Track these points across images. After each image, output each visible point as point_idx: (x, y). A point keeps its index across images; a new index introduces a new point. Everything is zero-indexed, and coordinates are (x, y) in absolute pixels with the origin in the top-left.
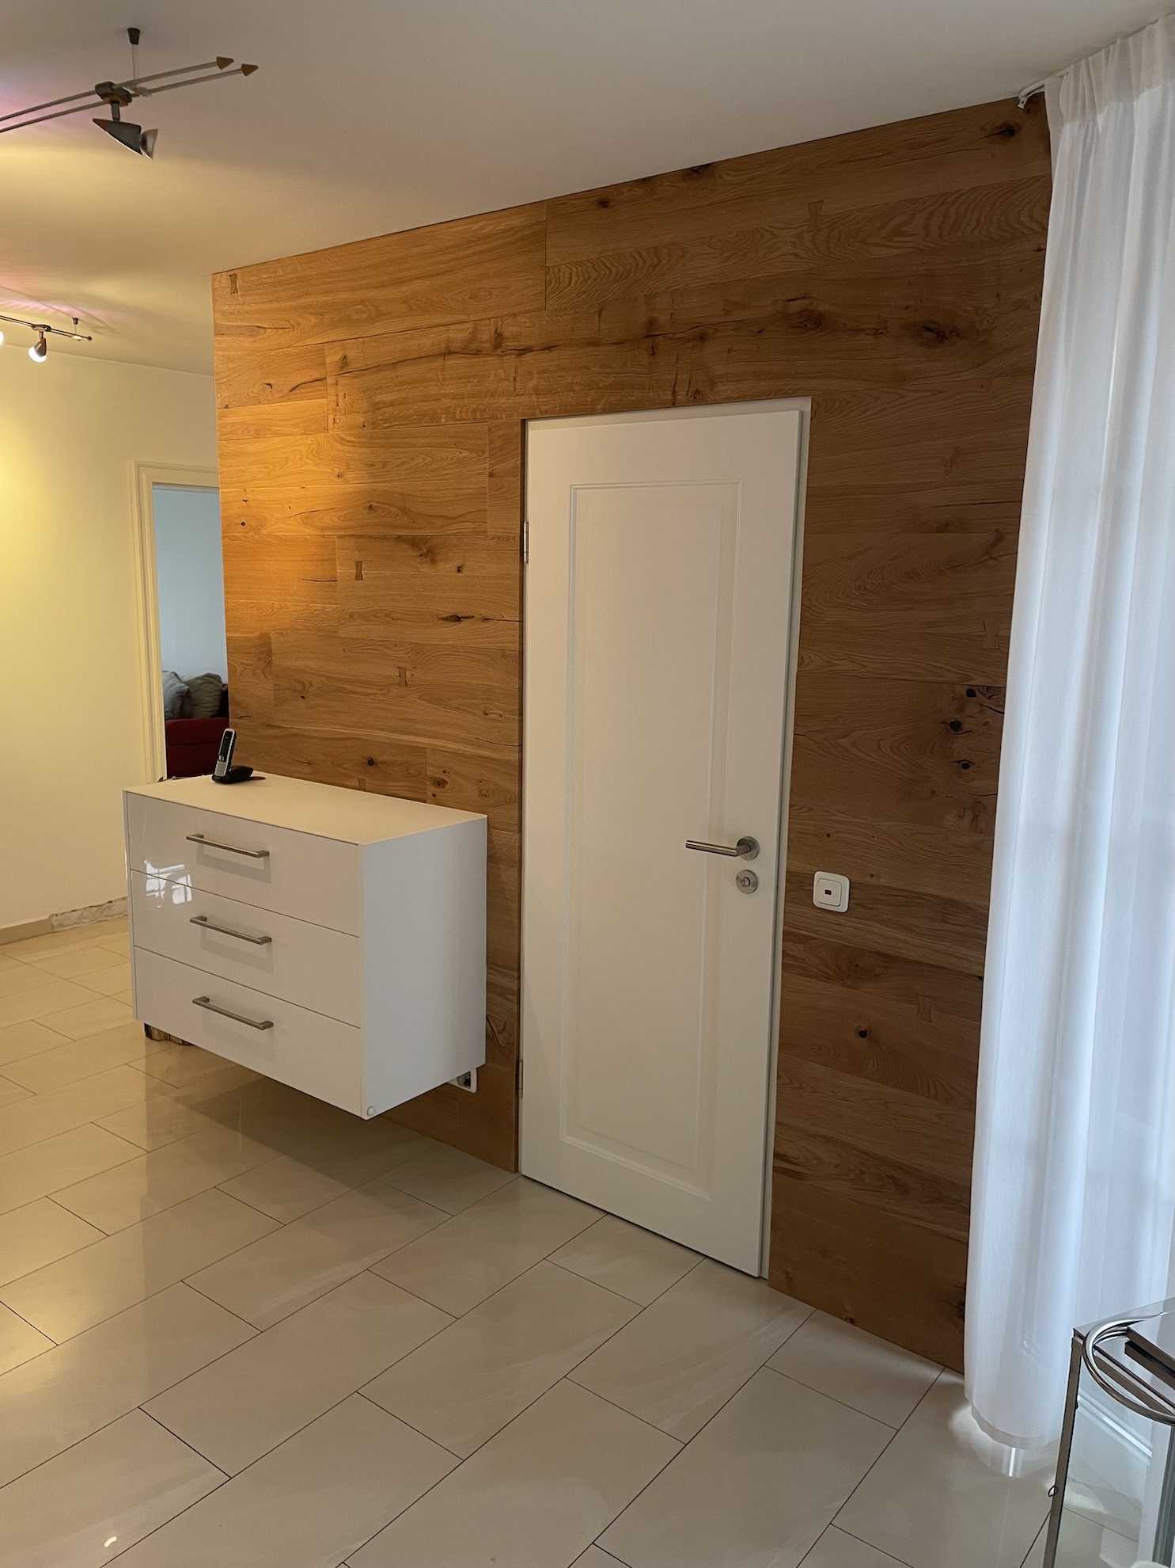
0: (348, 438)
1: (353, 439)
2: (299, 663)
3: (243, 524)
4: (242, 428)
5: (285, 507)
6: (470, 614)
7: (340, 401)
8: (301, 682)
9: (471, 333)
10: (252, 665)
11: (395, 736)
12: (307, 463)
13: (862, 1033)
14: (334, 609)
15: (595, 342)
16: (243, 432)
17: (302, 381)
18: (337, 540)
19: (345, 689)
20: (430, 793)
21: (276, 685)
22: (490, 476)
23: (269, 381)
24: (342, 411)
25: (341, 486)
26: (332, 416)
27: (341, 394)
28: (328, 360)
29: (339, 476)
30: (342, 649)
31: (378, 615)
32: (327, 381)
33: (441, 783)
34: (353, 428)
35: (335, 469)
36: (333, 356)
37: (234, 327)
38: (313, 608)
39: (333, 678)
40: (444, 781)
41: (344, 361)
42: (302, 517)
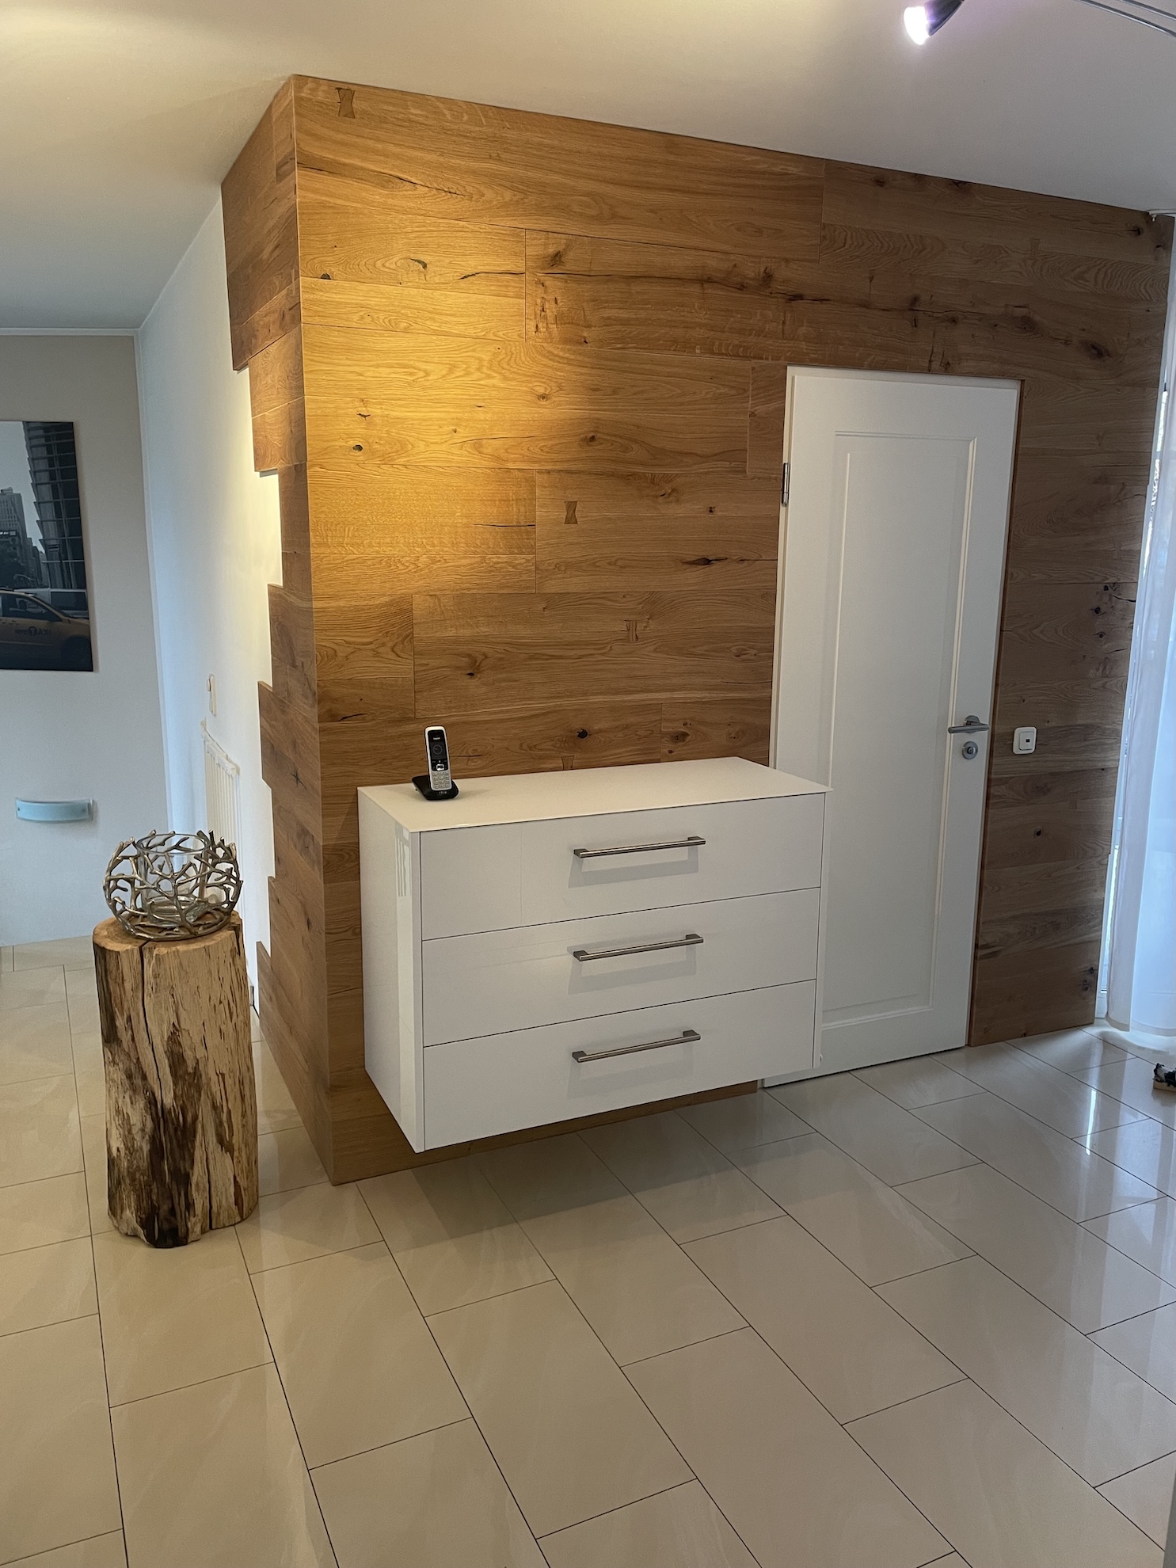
0: (561, 354)
1: (567, 355)
2: (466, 632)
3: (359, 448)
4: (362, 314)
5: (446, 429)
6: (722, 556)
7: (547, 306)
8: (469, 656)
9: (735, 266)
10: (371, 643)
11: (619, 698)
12: (489, 377)
13: (1039, 833)
14: (528, 561)
15: (866, 305)
16: (362, 318)
17: (481, 268)
18: (538, 478)
19: (544, 655)
20: (666, 751)
21: (420, 665)
22: (753, 414)
23: (422, 258)
24: (551, 320)
25: (546, 412)
26: (533, 324)
27: (551, 297)
28: (531, 251)
29: (543, 397)
30: (541, 608)
31: (598, 564)
32: (528, 277)
33: (680, 737)
34: (566, 341)
35: (537, 388)
36: (537, 248)
37: (345, 164)
38: (494, 560)
39: (522, 644)
40: (685, 735)
41: (556, 259)
42: (477, 445)
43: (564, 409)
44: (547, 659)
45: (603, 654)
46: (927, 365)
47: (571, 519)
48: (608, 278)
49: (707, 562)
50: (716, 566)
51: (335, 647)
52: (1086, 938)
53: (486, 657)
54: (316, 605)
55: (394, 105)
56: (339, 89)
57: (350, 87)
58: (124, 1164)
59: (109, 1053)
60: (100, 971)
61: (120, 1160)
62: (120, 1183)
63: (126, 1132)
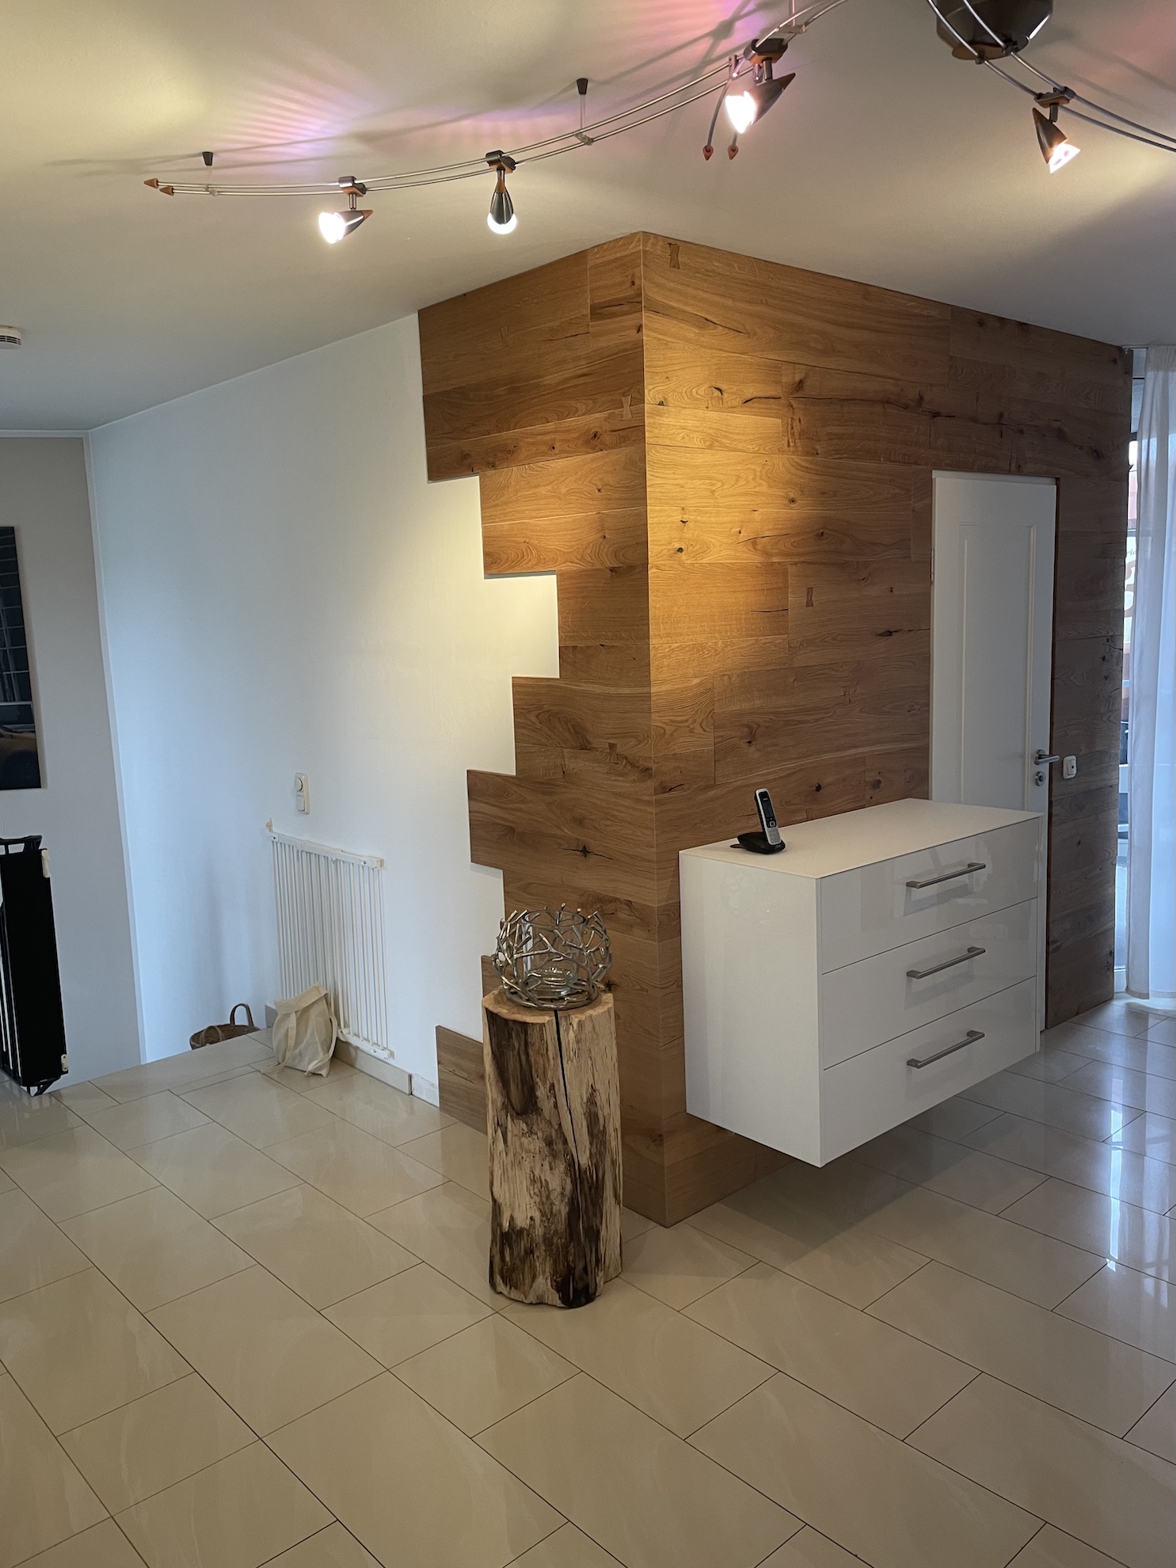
0: (803, 464)
1: (807, 465)
2: (746, 706)
3: (680, 550)
4: (683, 434)
5: (734, 530)
6: (899, 628)
7: (794, 425)
8: (748, 726)
9: (902, 390)
10: (687, 721)
11: (839, 754)
12: (760, 485)
13: (1079, 843)
14: (784, 640)
15: (974, 420)
16: (683, 438)
17: (756, 394)
18: (789, 567)
19: (795, 721)
20: (868, 797)
21: (718, 737)
22: (913, 511)
23: (719, 386)
24: (797, 434)
25: (794, 512)
26: (786, 439)
27: (796, 417)
28: (784, 379)
29: (793, 501)
30: (792, 681)
31: (826, 640)
32: (782, 401)
33: (876, 784)
34: (807, 454)
35: (789, 493)
36: (789, 377)
37: (673, 308)
38: (763, 641)
39: (781, 713)
40: (879, 782)
41: (800, 385)
42: (754, 542)
43: (803, 510)
44: (796, 725)
45: (830, 717)
46: (1008, 467)
47: (809, 604)
48: (830, 400)
49: (890, 633)
50: (895, 636)
51: (664, 726)
52: (1107, 927)
53: (759, 726)
54: (653, 690)
55: (704, 258)
56: (670, 244)
57: (678, 243)
58: (539, 1231)
59: (524, 1125)
60: (517, 1046)
61: (534, 1228)
62: (532, 1252)
63: (544, 1199)
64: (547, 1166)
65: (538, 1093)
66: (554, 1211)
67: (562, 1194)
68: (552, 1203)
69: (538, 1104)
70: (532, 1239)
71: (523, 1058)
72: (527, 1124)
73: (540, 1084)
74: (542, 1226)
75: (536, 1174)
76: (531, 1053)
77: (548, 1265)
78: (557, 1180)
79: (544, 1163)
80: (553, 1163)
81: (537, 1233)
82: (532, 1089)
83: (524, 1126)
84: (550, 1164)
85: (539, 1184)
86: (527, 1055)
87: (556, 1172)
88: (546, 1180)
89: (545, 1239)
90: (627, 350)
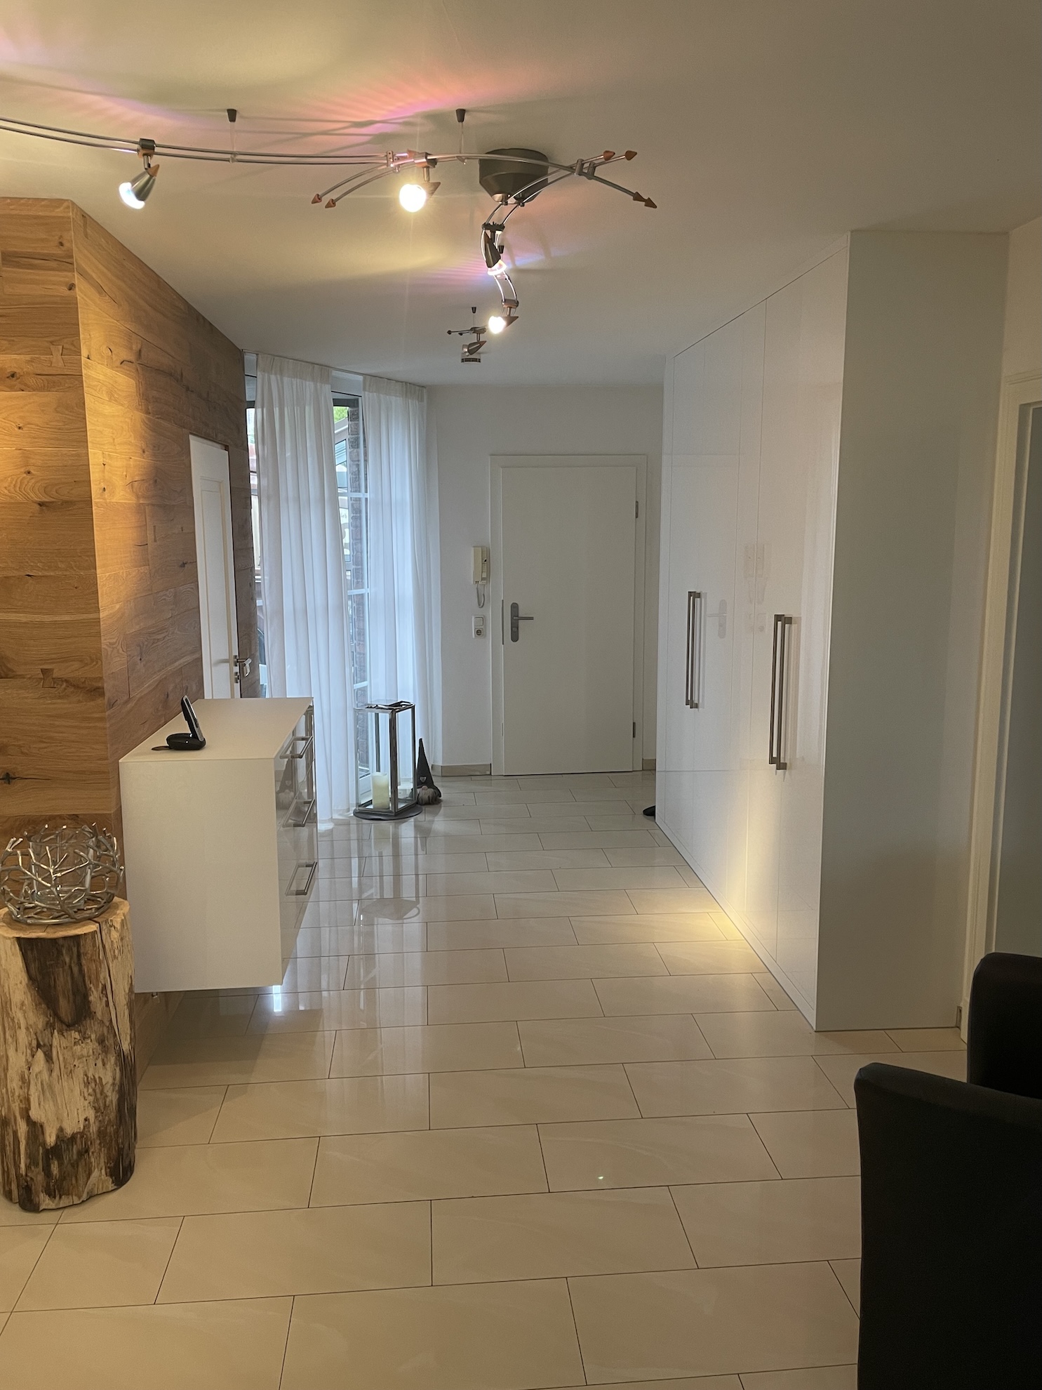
3: (104, 490)
4: (99, 387)
5: (124, 474)
6: (186, 561)
7: (140, 387)
8: (138, 645)
9: (175, 366)
10: (116, 642)
12: (131, 436)
14: (148, 570)
15: (200, 396)
16: (99, 390)
17: (125, 357)
18: (146, 508)
19: (155, 640)
21: (129, 656)
22: (185, 465)
23: (110, 347)
24: (141, 395)
25: (145, 461)
26: (138, 398)
27: (140, 381)
29: (144, 452)
30: (153, 604)
31: (163, 569)
32: (134, 365)
34: (146, 412)
35: (142, 445)
36: (135, 345)
37: (88, 273)
38: (140, 572)
39: (150, 632)
41: (140, 353)
42: (132, 485)
43: (148, 460)
47: (155, 541)
48: (151, 369)
49: (184, 565)
50: (186, 567)
53: (143, 644)
55: (97, 232)
57: (87, 216)
58: (94, 1129)
59: (77, 1033)
60: (67, 960)
61: (89, 1128)
62: (87, 1151)
63: (99, 1095)
64: (100, 1063)
65: (91, 998)
66: (107, 1103)
67: (114, 1084)
68: (107, 1096)
69: (92, 1008)
70: (87, 1138)
71: (76, 969)
72: (80, 1032)
73: (93, 989)
74: (97, 1124)
75: (90, 1075)
76: (84, 962)
77: (102, 1155)
78: (109, 1074)
79: (97, 1062)
80: (105, 1059)
81: (91, 1131)
82: (85, 996)
83: (77, 1035)
84: (103, 1060)
85: (93, 1085)
86: (80, 965)
87: (108, 1066)
88: (99, 1078)
89: (99, 1132)
90: (55, 303)
